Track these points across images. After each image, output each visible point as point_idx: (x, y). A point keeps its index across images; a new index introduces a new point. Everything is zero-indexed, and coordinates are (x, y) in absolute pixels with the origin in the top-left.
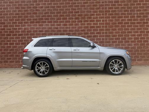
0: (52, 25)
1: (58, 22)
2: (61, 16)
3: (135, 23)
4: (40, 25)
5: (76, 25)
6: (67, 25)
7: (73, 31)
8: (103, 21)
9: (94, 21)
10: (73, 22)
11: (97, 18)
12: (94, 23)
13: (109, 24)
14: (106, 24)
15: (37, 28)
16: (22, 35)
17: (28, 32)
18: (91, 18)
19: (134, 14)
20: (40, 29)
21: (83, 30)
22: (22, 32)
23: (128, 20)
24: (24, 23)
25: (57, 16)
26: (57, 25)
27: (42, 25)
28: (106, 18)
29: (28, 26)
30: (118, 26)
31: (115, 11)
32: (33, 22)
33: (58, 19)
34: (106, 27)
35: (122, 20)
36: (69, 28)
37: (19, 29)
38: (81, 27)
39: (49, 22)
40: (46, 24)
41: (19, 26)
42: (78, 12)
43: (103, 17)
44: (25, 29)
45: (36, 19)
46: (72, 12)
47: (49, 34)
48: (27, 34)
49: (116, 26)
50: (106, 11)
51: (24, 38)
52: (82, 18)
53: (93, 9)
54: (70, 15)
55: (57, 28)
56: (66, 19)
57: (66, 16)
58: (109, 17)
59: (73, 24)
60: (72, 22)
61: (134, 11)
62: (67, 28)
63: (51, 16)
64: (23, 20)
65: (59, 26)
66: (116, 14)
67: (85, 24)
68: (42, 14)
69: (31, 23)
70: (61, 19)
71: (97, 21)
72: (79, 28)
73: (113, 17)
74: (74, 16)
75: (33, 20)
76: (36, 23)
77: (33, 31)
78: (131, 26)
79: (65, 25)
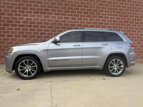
0: (59, 18)
1: (65, 15)
2: (69, 8)
3: (138, 23)
4: (45, 17)
5: (85, 19)
6: (75, 19)
8: (111, 18)
9: (102, 17)
10: (82, 16)
11: (105, 14)
12: (103, 20)
13: (116, 21)
14: (114, 21)
15: (41, 20)
16: (23, 26)
17: (30, 23)
18: (100, 14)
19: (138, 14)
20: (45, 21)
21: (92, 25)
22: (23, 22)
23: (133, 19)
24: (27, 12)
25: (65, 8)
26: (65, 18)
27: (49, 17)
28: (114, 15)
29: (32, 16)
30: (124, 25)
31: (122, 10)
32: (38, 13)
33: (66, 12)
34: (114, 24)
35: (128, 19)
36: (78, 22)
37: (20, 19)
38: (90, 23)
39: (55, 14)
40: (53, 16)
41: (20, 15)
42: (87, 7)
43: (111, 15)
44: (27, 19)
45: (41, 10)
46: (81, 6)
47: (56, 27)
48: (30, 26)
49: (122, 25)
50: (114, 9)
51: (26, 30)
52: (91, 13)
53: (103, 5)
54: (79, 8)
55: (65, 22)
56: (75, 12)
57: (75, 9)
58: (117, 15)
59: (81, 19)
60: (80, 17)
61: (138, 11)
62: (75, 22)
63: (59, 8)
64: (25, 8)
65: (67, 19)
66: (123, 13)
67: (94, 20)
68: (48, 4)
69: (35, 13)
70: (69, 12)
71: (106, 18)
72: (88, 23)
73: (120, 16)
74: (83, 10)
75: (38, 9)
76: (41, 13)
77: (38, 23)
78: (135, 26)
79: (73, 19)
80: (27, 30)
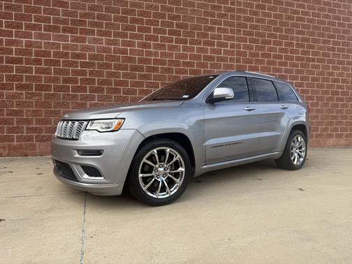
0: (109, 43)
1: (126, 36)
2: (134, 21)
3: (292, 58)
4: (76, 40)
5: (172, 48)
6: (149, 46)
7: (165, 64)
8: (232, 46)
9: (212, 44)
10: (164, 39)
11: (219, 37)
12: (214, 49)
13: (244, 54)
14: (239, 53)
15: (66, 47)
16: (18, 61)
17: (38, 54)
18: (206, 36)
19: (293, 39)
20: (76, 49)
21: (189, 62)
22: (19, 52)
23: (282, 50)
24: (28, 27)
25: (123, 19)
26: (125, 43)
27: (84, 40)
28: (238, 39)
29: (41, 36)
30: (262, 62)
31: (256, 27)
32: (55, 29)
33: (127, 28)
34: (238, 61)
35: (270, 49)
36: (156, 54)
37: (10, 43)
38: (185, 56)
39: (101, 33)
40: (95, 39)
41: (10, 34)
42: (177, 18)
43: (231, 38)
44: (29, 45)
45: (64, 22)
46: (163, 16)
47: (102, 65)
48: (38, 62)
49: (257, 61)
50: (239, 25)
51: (27, 72)
52: (187, 34)
53: (213, 15)
54: (158, 22)
55: (124, 52)
56: (148, 30)
57: (148, 22)
58: (244, 40)
59: (164, 46)
60: (161, 41)
61: (291, 31)
62: (149, 54)
63: (109, 18)
64: (22, 17)
65: (128, 46)
66: (258, 34)
67: (192, 50)
68: (81, 9)
69: (48, 29)
70: (133, 29)
71: (220, 45)
72: (179, 56)
73: (252, 41)
74: (168, 26)
75: (56, 21)
76: (64, 31)
77: (56, 54)
78: (285, 64)
79: (145, 45)
80: (29, 70)
